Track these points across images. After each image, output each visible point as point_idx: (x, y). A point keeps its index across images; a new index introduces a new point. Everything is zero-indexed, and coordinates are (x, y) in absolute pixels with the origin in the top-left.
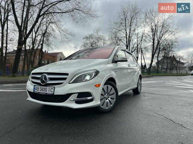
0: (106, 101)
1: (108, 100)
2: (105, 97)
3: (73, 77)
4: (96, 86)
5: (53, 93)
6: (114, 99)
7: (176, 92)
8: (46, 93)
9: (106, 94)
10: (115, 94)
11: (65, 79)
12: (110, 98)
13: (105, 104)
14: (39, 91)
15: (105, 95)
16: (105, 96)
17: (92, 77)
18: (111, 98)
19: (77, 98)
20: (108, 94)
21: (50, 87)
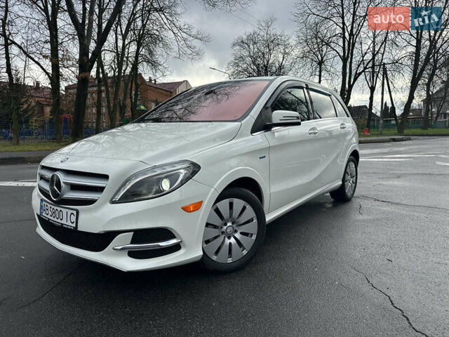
0: (227, 241)
1: (232, 238)
2: (223, 233)
3: (124, 185)
4: (186, 209)
5: (74, 225)
6: (252, 235)
8: (62, 224)
9: (229, 224)
10: (255, 221)
11: (100, 189)
12: (239, 232)
13: (225, 249)
14: (49, 217)
15: (226, 224)
16: (225, 227)
17: (177, 184)
18: (241, 233)
19: (131, 243)
20: (233, 223)
21: (67, 210)
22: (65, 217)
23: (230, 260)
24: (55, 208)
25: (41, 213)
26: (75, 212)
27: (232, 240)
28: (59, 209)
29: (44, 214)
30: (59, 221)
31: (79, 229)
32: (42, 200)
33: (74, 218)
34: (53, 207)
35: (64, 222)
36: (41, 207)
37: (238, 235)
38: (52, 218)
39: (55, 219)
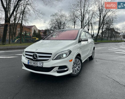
0: (75, 69)
2: (74, 67)
3: (55, 56)
4: (70, 61)
6: (80, 67)
7: (117, 58)
8: (38, 66)
11: (50, 57)
13: (75, 71)
17: (68, 55)
19: (58, 69)
20: (76, 65)
21: (39, 62)
22: (39, 64)
23: (76, 74)
24: (35, 62)
25: (28, 64)
26: (42, 63)
27: (76, 69)
28: (36, 62)
29: (30, 64)
30: (36, 65)
31: (43, 67)
32: (28, 60)
33: (42, 64)
34: (34, 62)
35: (38, 65)
36: (28, 62)
37: (77, 67)
38: (33, 65)
39: (35, 65)
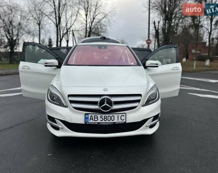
5: (124, 121)
14: (99, 121)
19: (152, 122)
21: (119, 115)
22: (117, 119)
24: (107, 115)
25: (85, 122)
26: (124, 115)
28: (111, 115)
29: (91, 121)
31: (127, 122)
32: (87, 114)
33: (123, 118)
34: (104, 115)
35: (116, 121)
38: (103, 121)
39: (107, 121)
